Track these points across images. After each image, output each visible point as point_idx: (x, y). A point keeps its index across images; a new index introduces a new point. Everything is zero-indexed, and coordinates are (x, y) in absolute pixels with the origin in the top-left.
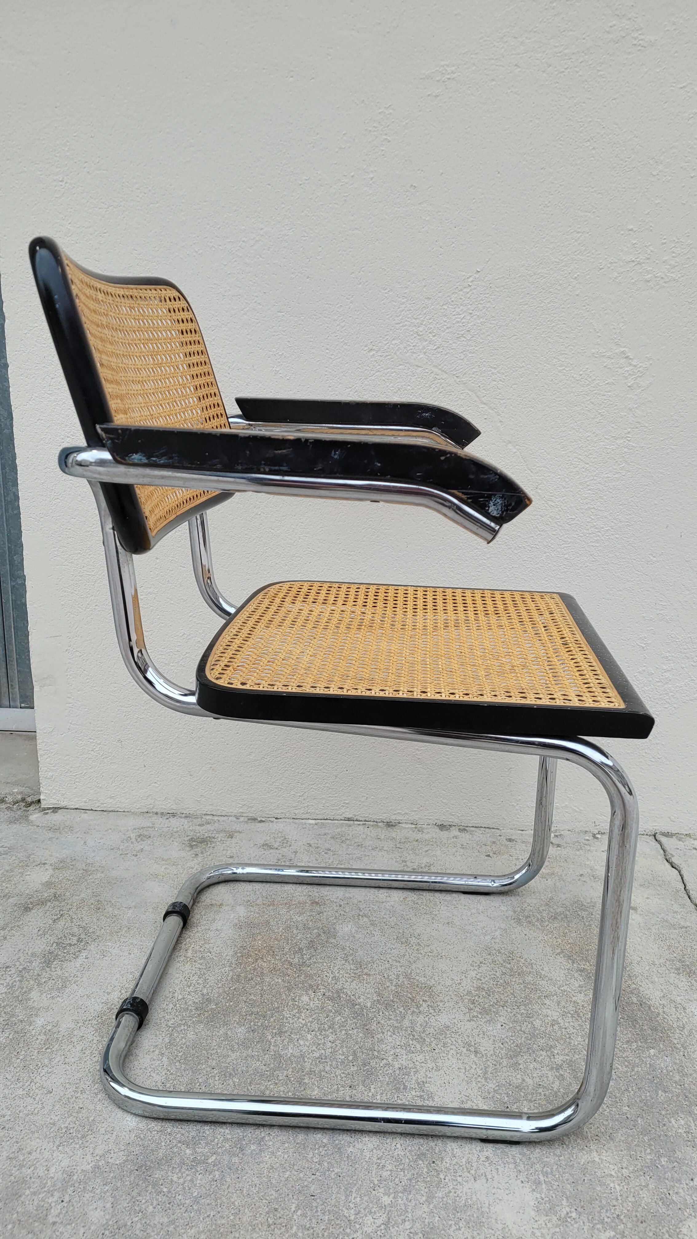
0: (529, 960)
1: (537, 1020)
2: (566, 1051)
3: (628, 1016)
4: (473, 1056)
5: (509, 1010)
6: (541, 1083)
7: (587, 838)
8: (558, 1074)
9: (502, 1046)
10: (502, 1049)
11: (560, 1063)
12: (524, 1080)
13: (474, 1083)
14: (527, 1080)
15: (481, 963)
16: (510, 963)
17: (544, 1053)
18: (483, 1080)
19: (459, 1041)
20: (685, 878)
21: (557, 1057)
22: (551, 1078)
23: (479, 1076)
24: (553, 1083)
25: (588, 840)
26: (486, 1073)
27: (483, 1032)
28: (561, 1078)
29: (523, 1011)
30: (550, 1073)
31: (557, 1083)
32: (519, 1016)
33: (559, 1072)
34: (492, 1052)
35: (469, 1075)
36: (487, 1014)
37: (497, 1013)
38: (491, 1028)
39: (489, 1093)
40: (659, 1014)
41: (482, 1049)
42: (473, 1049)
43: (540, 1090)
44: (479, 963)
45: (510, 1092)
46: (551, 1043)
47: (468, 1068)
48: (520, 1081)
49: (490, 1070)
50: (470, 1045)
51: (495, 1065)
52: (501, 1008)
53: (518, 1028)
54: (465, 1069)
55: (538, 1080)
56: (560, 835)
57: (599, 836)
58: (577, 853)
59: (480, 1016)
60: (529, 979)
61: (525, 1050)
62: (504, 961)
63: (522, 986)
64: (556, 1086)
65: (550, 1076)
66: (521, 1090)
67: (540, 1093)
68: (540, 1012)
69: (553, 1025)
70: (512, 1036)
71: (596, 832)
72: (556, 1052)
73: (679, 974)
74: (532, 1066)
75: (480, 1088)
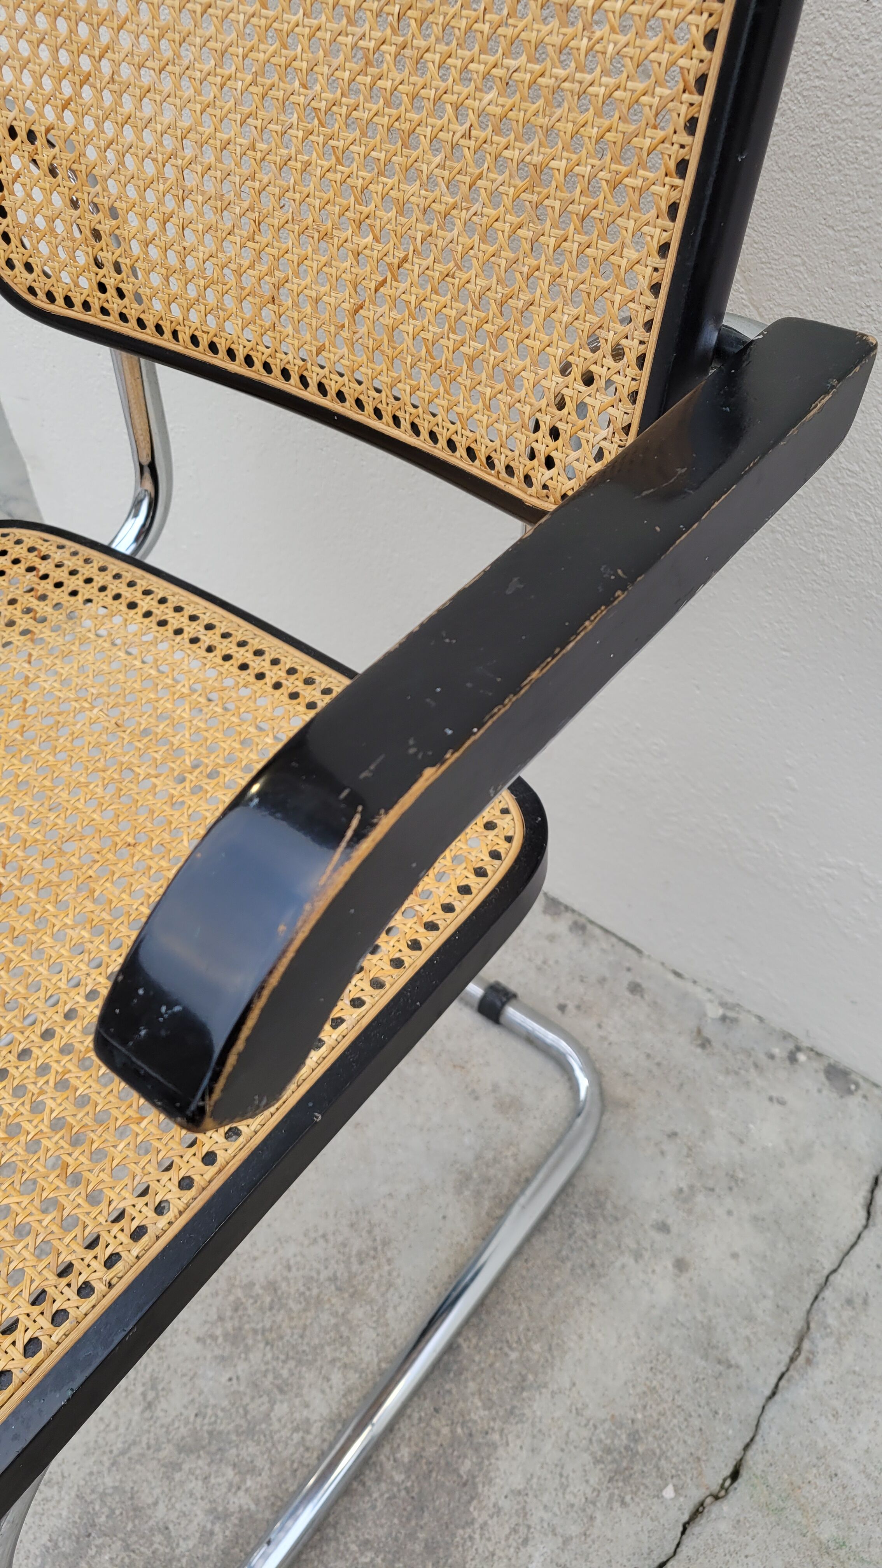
0: (395, 1274)
1: (285, 1405)
2: (265, 1493)
3: (420, 1493)
4: (138, 1410)
5: (269, 1356)
6: (171, 1526)
7: (776, 1051)
8: (209, 1526)
9: (192, 1419)
10: (187, 1423)
11: (232, 1508)
12: (156, 1504)
13: (93, 1459)
14: (161, 1507)
15: (324, 1236)
16: (361, 1263)
17: (230, 1473)
18: (107, 1464)
19: (149, 1370)
20: (857, 1248)
21: (241, 1493)
22: (193, 1527)
23: (111, 1452)
24: (186, 1538)
25: (772, 1057)
26: (123, 1453)
27: (195, 1374)
28: (207, 1536)
29: (285, 1373)
30: (201, 1516)
31: (191, 1543)
32: (270, 1377)
33: (213, 1523)
34: (169, 1420)
35: (100, 1441)
36: (233, 1344)
37: (247, 1350)
38: (210, 1374)
39: (93, 1491)
40: (473, 1522)
41: (163, 1404)
42: (151, 1395)
43: (158, 1538)
44: (321, 1233)
45: (118, 1512)
46: (260, 1462)
47: (112, 1427)
48: (150, 1501)
49: (135, 1451)
50: (154, 1387)
51: (149, 1448)
52: (261, 1345)
53: (246, 1400)
54: (108, 1426)
55: (173, 1515)
56: (735, 1021)
57: (802, 1057)
58: (721, 1078)
59: (220, 1340)
60: (358, 1313)
61: (213, 1448)
62: (359, 1254)
63: (333, 1321)
64: (183, 1546)
65: (195, 1523)
66: (136, 1517)
67: (152, 1544)
68: (305, 1391)
69: (296, 1429)
70: (223, 1410)
71: (805, 1044)
72: (249, 1483)
73: (597, 1461)
74: (191, 1486)
75: (91, 1474)
